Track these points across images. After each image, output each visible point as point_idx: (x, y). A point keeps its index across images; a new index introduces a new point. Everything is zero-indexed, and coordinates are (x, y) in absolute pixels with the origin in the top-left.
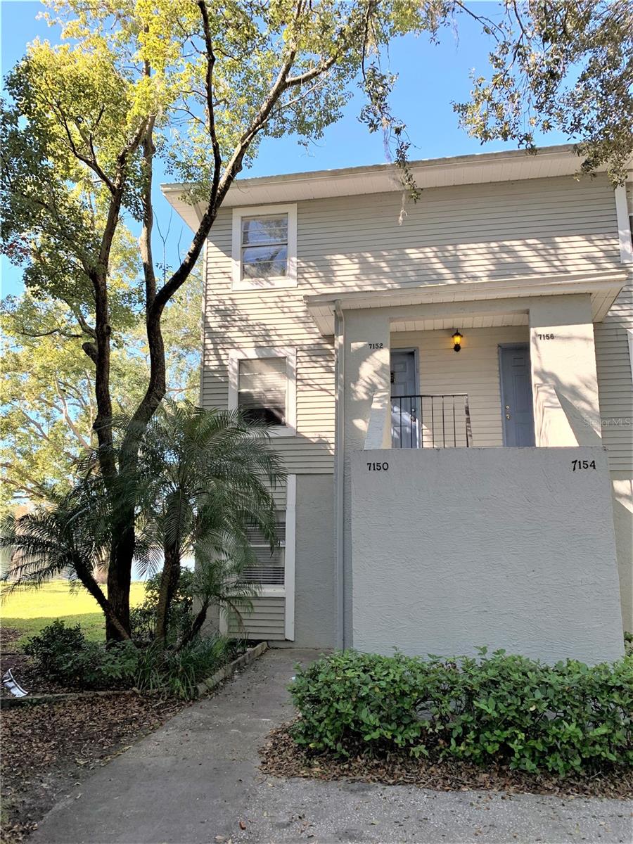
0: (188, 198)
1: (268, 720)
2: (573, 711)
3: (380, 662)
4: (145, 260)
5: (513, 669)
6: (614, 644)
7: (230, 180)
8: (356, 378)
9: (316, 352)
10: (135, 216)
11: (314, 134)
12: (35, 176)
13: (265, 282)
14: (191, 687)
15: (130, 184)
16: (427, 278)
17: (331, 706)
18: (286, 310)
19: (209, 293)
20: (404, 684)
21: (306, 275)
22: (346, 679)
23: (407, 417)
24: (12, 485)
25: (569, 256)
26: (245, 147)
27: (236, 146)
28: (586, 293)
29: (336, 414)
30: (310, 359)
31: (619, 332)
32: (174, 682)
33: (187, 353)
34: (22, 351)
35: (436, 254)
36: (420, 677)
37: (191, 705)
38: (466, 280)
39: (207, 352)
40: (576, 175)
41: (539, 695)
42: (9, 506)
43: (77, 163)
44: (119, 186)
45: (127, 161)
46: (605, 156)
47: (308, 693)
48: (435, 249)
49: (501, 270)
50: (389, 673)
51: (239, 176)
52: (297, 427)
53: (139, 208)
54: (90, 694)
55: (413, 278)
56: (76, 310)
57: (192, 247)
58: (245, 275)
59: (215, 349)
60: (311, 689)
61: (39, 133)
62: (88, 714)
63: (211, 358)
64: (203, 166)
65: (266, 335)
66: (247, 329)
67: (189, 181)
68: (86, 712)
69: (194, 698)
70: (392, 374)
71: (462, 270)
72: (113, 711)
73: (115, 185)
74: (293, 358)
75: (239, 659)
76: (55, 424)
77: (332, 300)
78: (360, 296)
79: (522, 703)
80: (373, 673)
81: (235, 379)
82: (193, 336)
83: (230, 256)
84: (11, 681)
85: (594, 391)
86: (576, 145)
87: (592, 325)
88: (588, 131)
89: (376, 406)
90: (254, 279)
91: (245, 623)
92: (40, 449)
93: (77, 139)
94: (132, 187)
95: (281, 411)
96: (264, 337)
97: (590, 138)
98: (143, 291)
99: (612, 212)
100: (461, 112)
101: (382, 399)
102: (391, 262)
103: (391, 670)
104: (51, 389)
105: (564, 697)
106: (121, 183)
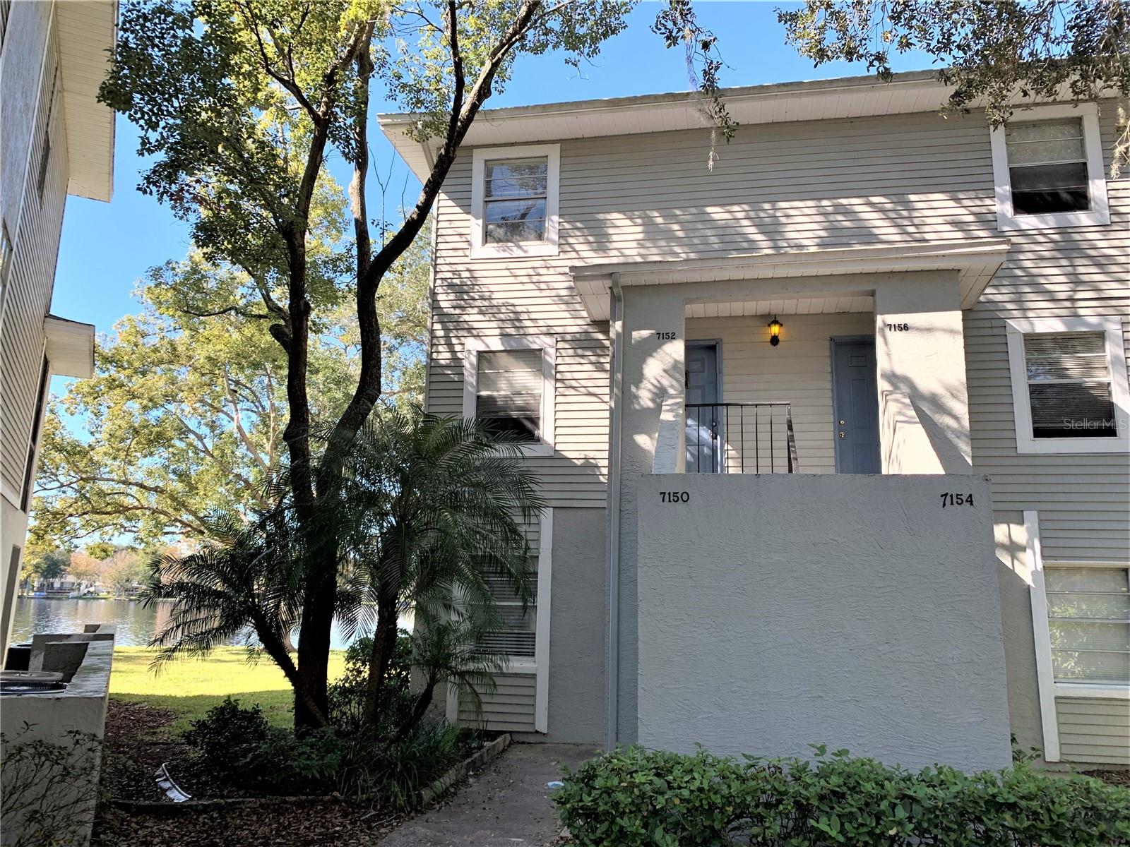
0: (415, 132)
1: (521, 840)
2: (948, 836)
3: (679, 763)
4: (357, 215)
5: (863, 776)
6: (998, 745)
7: (474, 108)
8: (639, 378)
9: (583, 344)
10: (346, 155)
11: (586, 50)
12: (212, 100)
13: (515, 249)
14: (412, 793)
15: (339, 113)
16: (736, 246)
17: (613, 822)
18: (543, 286)
19: (439, 261)
20: (715, 793)
21: (571, 240)
22: (632, 785)
23: (706, 434)
24: (162, 516)
25: (928, 221)
26: (495, 65)
27: (483, 64)
28: (953, 269)
29: (611, 427)
30: (575, 352)
31: (995, 323)
32: (389, 784)
33: (400, 344)
34: (182, 337)
35: (748, 214)
36: (736, 785)
37: (413, 818)
38: (788, 249)
39: (435, 341)
40: (943, 110)
41: (901, 813)
42: (158, 544)
43: (268, 83)
44: (325, 114)
45: (336, 81)
46: (982, 85)
47: (580, 804)
48: (746, 207)
49: (835, 236)
50: (694, 778)
51: (487, 104)
52: (555, 443)
53: (351, 144)
54: (277, 800)
55: (716, 246)
56: (261, 282)
57: (421, 198)
58: (489, 238)
59: (447, 337)
60: (585, 797)
61: (221, 41)
62: (274, 826)
63: (441, 348)
64: (437, 90)
65: (516, 319)
66: (491, 310)
67: (418, 111)
68: (271, 825)
69: (417, 808)
70: (686, 374)
71: (783, 236)
72: (307, 824)
73: (320, 114)
74: (552, 351)
75: (476, 756)
76: (223, 436)
77: (608, 273)
78: (646, 268)
79: (878, 823)
80: (670, 778)
81: (473, 377)
82: (410, 321)
83: (468, 213)
84: (166, 780)
85: (963, 402)
86: (942, 70)
87: (960, 312)
88: (961, 52)
89: (666, 416)
90: (501, 244)
91: (485, 708)
92: (201, 468)
93: (271, 51)
94: (343, 115)
95: (535, 421)
96: (513, 321)
97: (961, 61)
98: (352, 257)
99: (987, 162)
100: (789, 23)
101: (675, 407)
102: (686, 224)
103: (696, 775)
104: (217, 389)
105: (937, 817)
106: (327, 111)
